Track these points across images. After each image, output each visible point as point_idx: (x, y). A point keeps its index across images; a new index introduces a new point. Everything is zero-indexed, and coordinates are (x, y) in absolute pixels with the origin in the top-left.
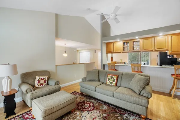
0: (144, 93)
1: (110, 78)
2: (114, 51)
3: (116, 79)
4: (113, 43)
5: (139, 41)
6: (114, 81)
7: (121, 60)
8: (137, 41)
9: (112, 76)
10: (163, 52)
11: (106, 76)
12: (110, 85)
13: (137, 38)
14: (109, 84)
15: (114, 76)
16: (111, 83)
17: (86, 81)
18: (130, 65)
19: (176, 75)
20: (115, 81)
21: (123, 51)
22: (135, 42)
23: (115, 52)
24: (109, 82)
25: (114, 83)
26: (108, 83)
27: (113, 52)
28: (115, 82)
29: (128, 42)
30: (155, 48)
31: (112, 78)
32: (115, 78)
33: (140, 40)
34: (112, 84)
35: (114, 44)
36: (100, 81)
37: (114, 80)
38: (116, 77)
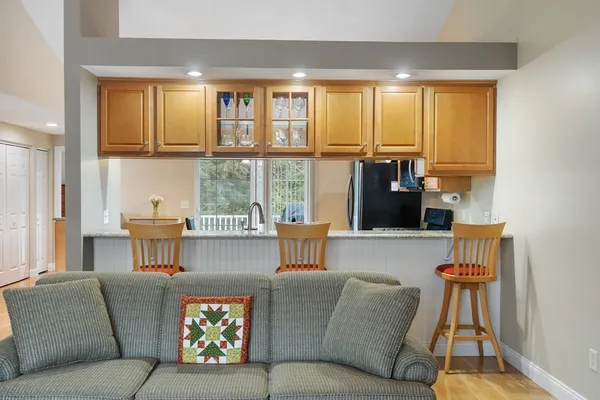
0: (407, 368)
1: (203, 322)
2: (161, 142)
3: (240, 322)
4: (150, 89)
5: (305, 95)
6: (230, 334)
7: (156, 204)
8: (295, 95)
9: (215, 307)
10: (377, 162)
11: (170, 311)
12: (205, 369)
13: (300, 74)
14: (201, 360)
15: (226, 307)
16: (212, 351)
17: (19, 374)
18: (274, 233)
19: (456, 267)
20: (240, 333)
21: (218, 149)
22: (286, 95)
23: (163, 148)
24: (201, 345)
25: (232, 352)
26: (192, 353)
27: (151, 148)
28: (239, 344)
29: (250, 95)
30: (376, 143)
31: (214, 317)
32: (235, 314)
33: (310, 91)
34: (223, 360)
35: (160, 94)
36: (127, 350)
37: (233, 328)
38: (240, 308)
